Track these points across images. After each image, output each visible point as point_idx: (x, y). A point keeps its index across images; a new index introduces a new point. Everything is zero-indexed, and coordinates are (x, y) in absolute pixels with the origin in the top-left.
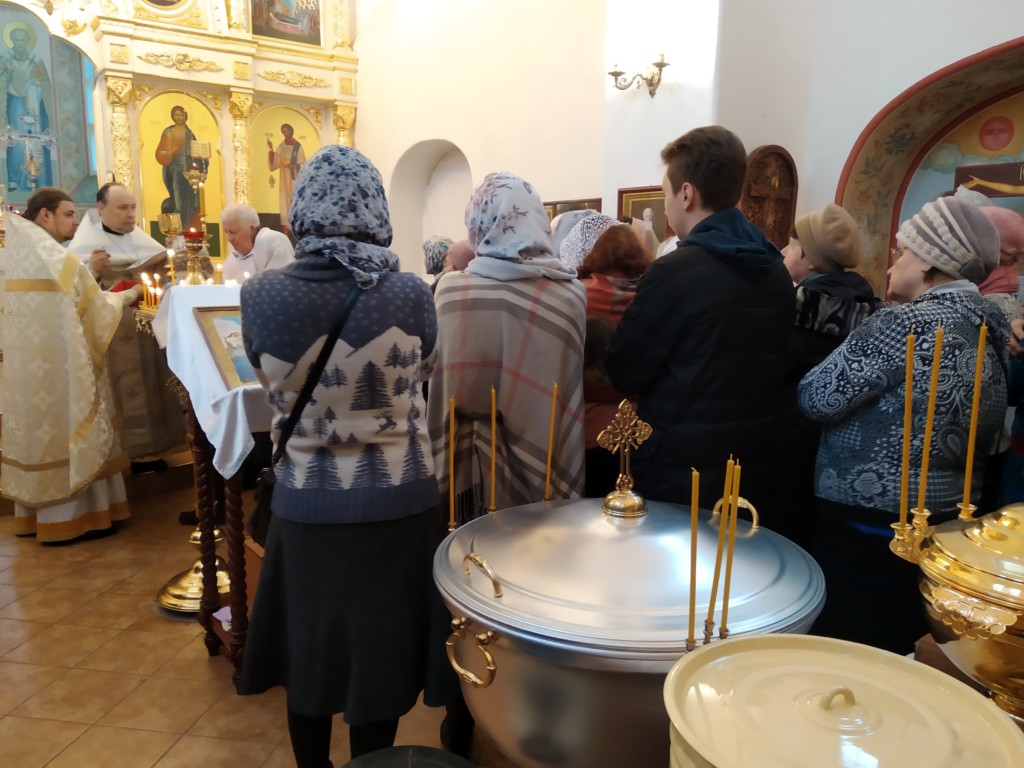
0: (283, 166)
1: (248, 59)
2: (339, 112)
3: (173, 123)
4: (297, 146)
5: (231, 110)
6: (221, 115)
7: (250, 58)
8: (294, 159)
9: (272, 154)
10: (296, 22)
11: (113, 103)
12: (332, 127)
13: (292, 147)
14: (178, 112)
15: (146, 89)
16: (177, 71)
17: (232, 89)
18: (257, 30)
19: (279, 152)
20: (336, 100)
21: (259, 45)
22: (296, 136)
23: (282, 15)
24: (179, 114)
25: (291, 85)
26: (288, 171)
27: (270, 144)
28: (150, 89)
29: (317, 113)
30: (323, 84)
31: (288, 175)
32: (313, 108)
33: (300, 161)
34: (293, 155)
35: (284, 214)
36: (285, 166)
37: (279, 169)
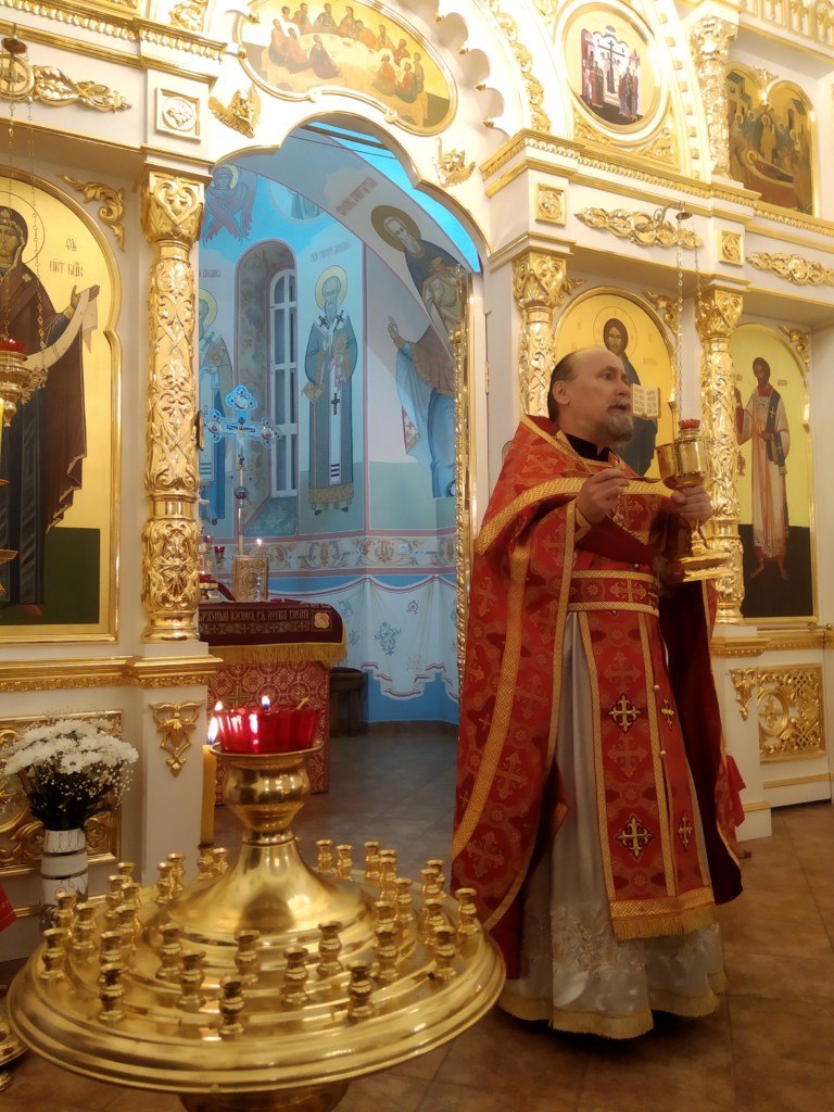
0: (756, 435)
1: (738, 229)
4: (775, 397)
5: (702, 326)
7: (743, 227)
8: (771, 422)
9: (740, 414)
11: (531, 305)
13: (768, 399)
14: (614, 331)
15: (569, 284)
16: (634, 246)
17: (716, 282)
19: (750, 409)
22: (773, 381)
24: (615, 333)
25: (793, 281)
26: (763, 443)
27: (738, 394)
31: (763, 452)
32: (798, 332)
33: (779, 426)
34: (769, 414)
35: (759, 527)
36: (759, 435)
37: (751, 440)
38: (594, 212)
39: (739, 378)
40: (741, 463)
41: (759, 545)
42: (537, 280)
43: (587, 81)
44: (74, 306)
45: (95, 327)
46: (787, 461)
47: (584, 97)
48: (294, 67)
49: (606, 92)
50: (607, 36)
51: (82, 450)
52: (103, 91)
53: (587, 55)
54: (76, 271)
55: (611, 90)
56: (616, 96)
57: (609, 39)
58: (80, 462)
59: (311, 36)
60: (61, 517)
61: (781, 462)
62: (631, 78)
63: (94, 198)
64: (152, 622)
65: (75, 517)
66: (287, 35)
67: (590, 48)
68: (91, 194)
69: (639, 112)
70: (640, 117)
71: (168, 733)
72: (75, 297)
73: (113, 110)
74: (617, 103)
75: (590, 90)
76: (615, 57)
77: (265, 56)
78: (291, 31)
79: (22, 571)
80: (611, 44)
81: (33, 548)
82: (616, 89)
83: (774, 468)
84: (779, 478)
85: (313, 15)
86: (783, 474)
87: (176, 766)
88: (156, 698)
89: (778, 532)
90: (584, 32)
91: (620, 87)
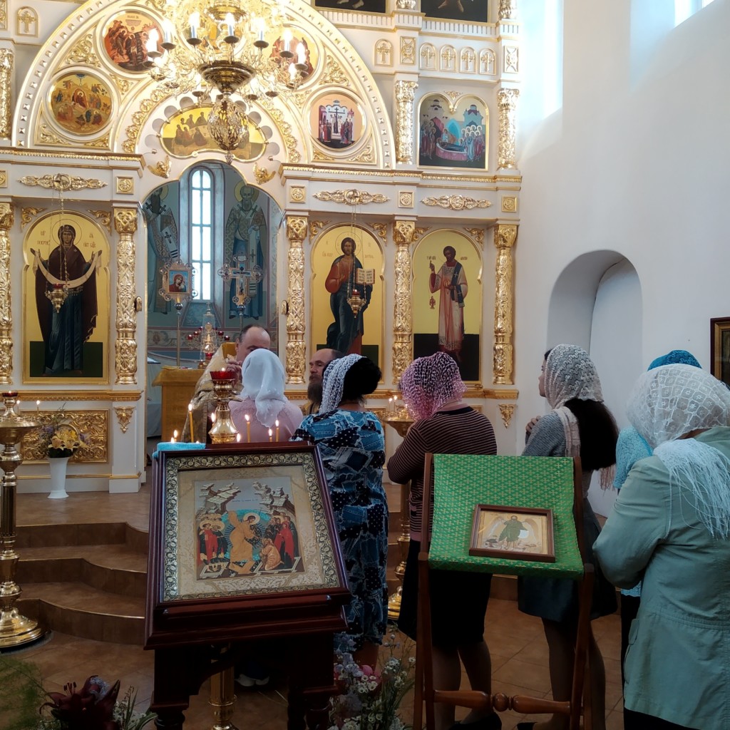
0: (444, 288)
1: (413, 189)
2: (500, 231)
3: (343, 254)
4: (459, 266)
5: (395, 237)
6: (386, 243)
7: (415, 187)
8: (455, 280)
9: (433, 277)
10: (461, 149)
11: (291, 239)
12: (493, 246)
13: (453, 268)
14: (347, 243)
15: (321, 224)
16: (348, 206)
17: (396, 218)
18: (423, 161)
20: (497, 220)
21: (423, 175)
22: (457, 258)
23: (448, 144)
24: (348, 245)
25: (453, 209)
26: (448, 291)
27: (432, 267)
28: (324, 224)
29: (479, 234)
30: (486, 205)
31: (448, 296)
32: (475, 229)
33: (460, 281)
34: (454, 276)
35: (443, 334)
36: (445, 287)
37: (439, 290)
38: (323, 194)
39: (434, 258)
40: (432, 302)
41: (442, 344)
42: (292, 229)
43: (322, 131)
44: (92, 259)
45: (101, 266)
46: (465, 300)
47: (320, 139)
48: (186, 145)
49: (333, 134)
50: (334, 105)
51: (96, 313)
52: (96, 181)
53: (322, 117)
54: (93, 246)
55: (336, 131)
56: (339, 134)
57: (335, 107)
58: (95, 318)
59: (194, 129)
60: (88, 338)
61: (460, 300)
62: (348, 123)
63: (100, 217)
64: (118, 377)
65: (93, 338)
66: (183, 130)
67: (324, 114)
68: (98, 215)
69: (353, 140)
70: (353, 142)
71: (121, 417)
72: (93, 255)
73: (100, 187)
74: (340, 138)
75: (323, 135)
76: (339, 115)
77: (173, 142)
78: (185, 128)
79: (75, 358)
80: (337, 109)
81: (79, 349)
82: (339, 131)
83: (455, 304)
84: (459, 310)
85: (195, 120)
86: (462, 308)
87: (124, 430)
88: (116, 405)
89: (456, 337)
90: (321, 107)
91: (341, 130)
